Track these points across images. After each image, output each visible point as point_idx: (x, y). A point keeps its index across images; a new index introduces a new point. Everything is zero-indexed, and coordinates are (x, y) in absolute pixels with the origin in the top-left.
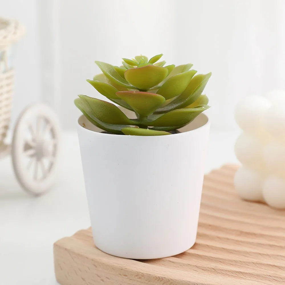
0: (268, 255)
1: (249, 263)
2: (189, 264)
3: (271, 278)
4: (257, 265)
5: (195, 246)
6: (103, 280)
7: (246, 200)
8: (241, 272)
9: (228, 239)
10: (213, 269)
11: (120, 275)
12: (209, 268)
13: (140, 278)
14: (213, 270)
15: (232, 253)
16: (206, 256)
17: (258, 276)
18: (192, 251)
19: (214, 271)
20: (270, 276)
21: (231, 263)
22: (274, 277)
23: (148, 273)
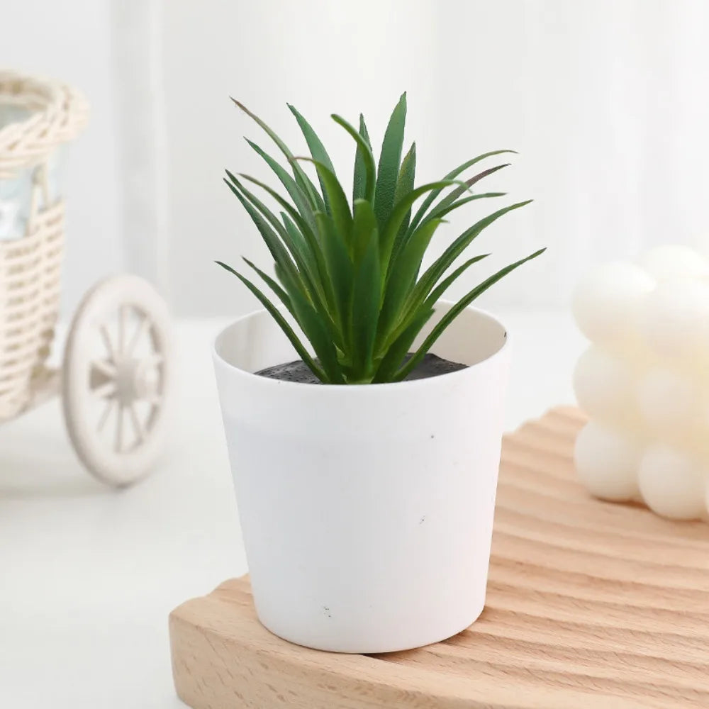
0: (648, 634)
1: (606, 653)
6: (281, 698)
10: (527, 670)
11: (321, 686)
12: (517, 668)
13: (365, 693)
14: (528, 673)
15: (570, 630)
16: (511, 639)
17: (626, 686)
18: (482, 628)
19: (530, 674)
20: (653, 685)
21: (567, 654)
22: (663, 687)
23: (382, 683)
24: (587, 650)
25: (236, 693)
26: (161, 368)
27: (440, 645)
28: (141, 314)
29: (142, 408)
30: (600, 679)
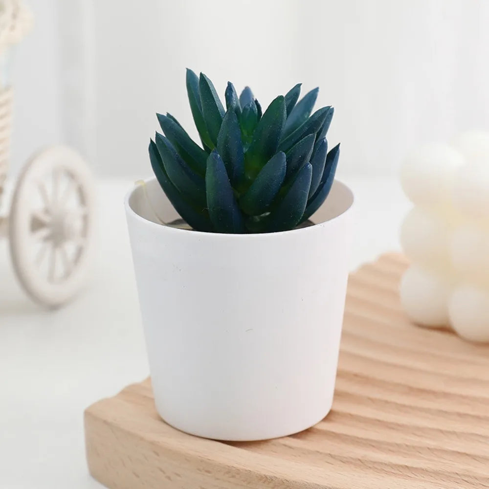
0: (454, 433)
1: (422, 448)
2: (318, 452)
3: (459, 477)
4: (435, 453)
5: (330, 417)
6: (169, 478)
7: (421, 326)
8: (407, 466)
9: (387, 402)
10: (359, 460)
11: (199, 469)
12: (352, 458)
13: (233, 477)
14: (360, 463)
15: (393, 429)
16: (347, 436)
17: (436, 474)
18: (326, 427)
19: (362, 464)
20: (457, 474)
21: (391, 448)
22: (465, 475)
23: (248, 469)
24: (407, 446)
25: (134, 474)
26: (85, 218)
27: (288, 438)
28: (71, 175)
29: (70, 248)
30: (417, 469)
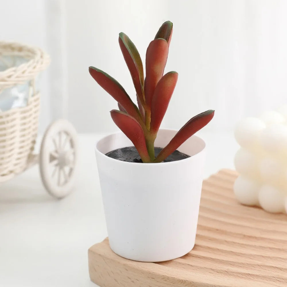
0: (269, 257)
1: (255, 265)
2: (205, 268)
3: (275, 279)
4: (262, 267)
6: (133, 282)
8: (249, 274)
10: (226, 271)
11: (148, 277)
12: (222, 271)
13: (165, 281)
15: (239, 256)
16: (218, 259)
17: (264, 277)
19: (227, 273)
21: (240, 265)
22: (278, 278)
23: (173, 277)
24: (247, 264)
26: (74, 153)
30: (254, 275)
